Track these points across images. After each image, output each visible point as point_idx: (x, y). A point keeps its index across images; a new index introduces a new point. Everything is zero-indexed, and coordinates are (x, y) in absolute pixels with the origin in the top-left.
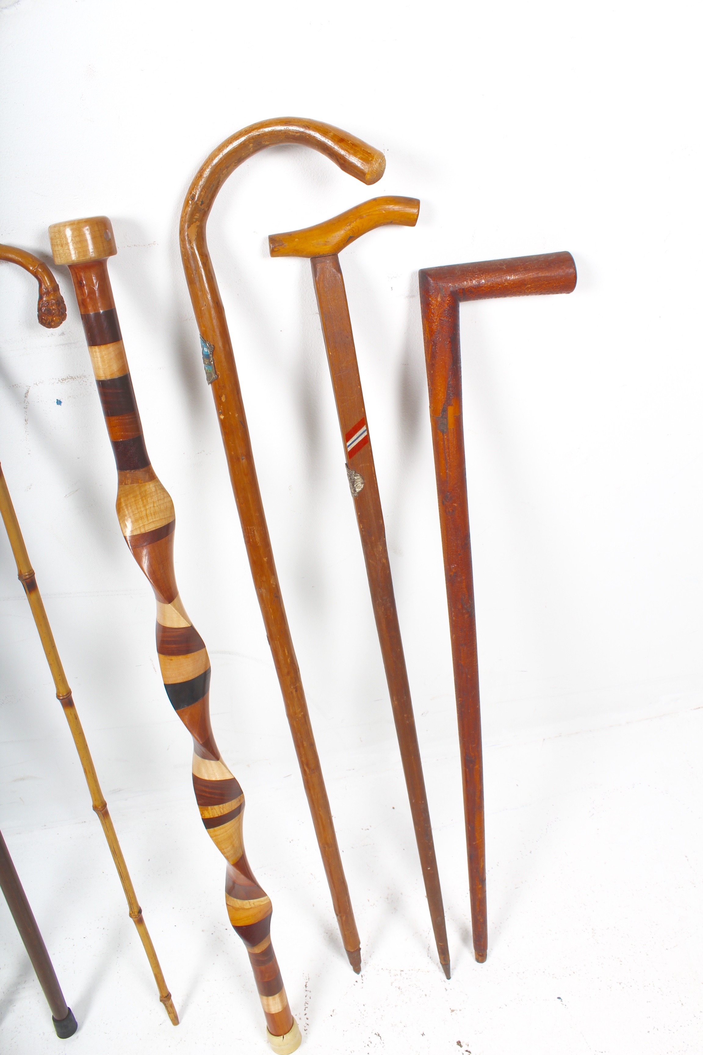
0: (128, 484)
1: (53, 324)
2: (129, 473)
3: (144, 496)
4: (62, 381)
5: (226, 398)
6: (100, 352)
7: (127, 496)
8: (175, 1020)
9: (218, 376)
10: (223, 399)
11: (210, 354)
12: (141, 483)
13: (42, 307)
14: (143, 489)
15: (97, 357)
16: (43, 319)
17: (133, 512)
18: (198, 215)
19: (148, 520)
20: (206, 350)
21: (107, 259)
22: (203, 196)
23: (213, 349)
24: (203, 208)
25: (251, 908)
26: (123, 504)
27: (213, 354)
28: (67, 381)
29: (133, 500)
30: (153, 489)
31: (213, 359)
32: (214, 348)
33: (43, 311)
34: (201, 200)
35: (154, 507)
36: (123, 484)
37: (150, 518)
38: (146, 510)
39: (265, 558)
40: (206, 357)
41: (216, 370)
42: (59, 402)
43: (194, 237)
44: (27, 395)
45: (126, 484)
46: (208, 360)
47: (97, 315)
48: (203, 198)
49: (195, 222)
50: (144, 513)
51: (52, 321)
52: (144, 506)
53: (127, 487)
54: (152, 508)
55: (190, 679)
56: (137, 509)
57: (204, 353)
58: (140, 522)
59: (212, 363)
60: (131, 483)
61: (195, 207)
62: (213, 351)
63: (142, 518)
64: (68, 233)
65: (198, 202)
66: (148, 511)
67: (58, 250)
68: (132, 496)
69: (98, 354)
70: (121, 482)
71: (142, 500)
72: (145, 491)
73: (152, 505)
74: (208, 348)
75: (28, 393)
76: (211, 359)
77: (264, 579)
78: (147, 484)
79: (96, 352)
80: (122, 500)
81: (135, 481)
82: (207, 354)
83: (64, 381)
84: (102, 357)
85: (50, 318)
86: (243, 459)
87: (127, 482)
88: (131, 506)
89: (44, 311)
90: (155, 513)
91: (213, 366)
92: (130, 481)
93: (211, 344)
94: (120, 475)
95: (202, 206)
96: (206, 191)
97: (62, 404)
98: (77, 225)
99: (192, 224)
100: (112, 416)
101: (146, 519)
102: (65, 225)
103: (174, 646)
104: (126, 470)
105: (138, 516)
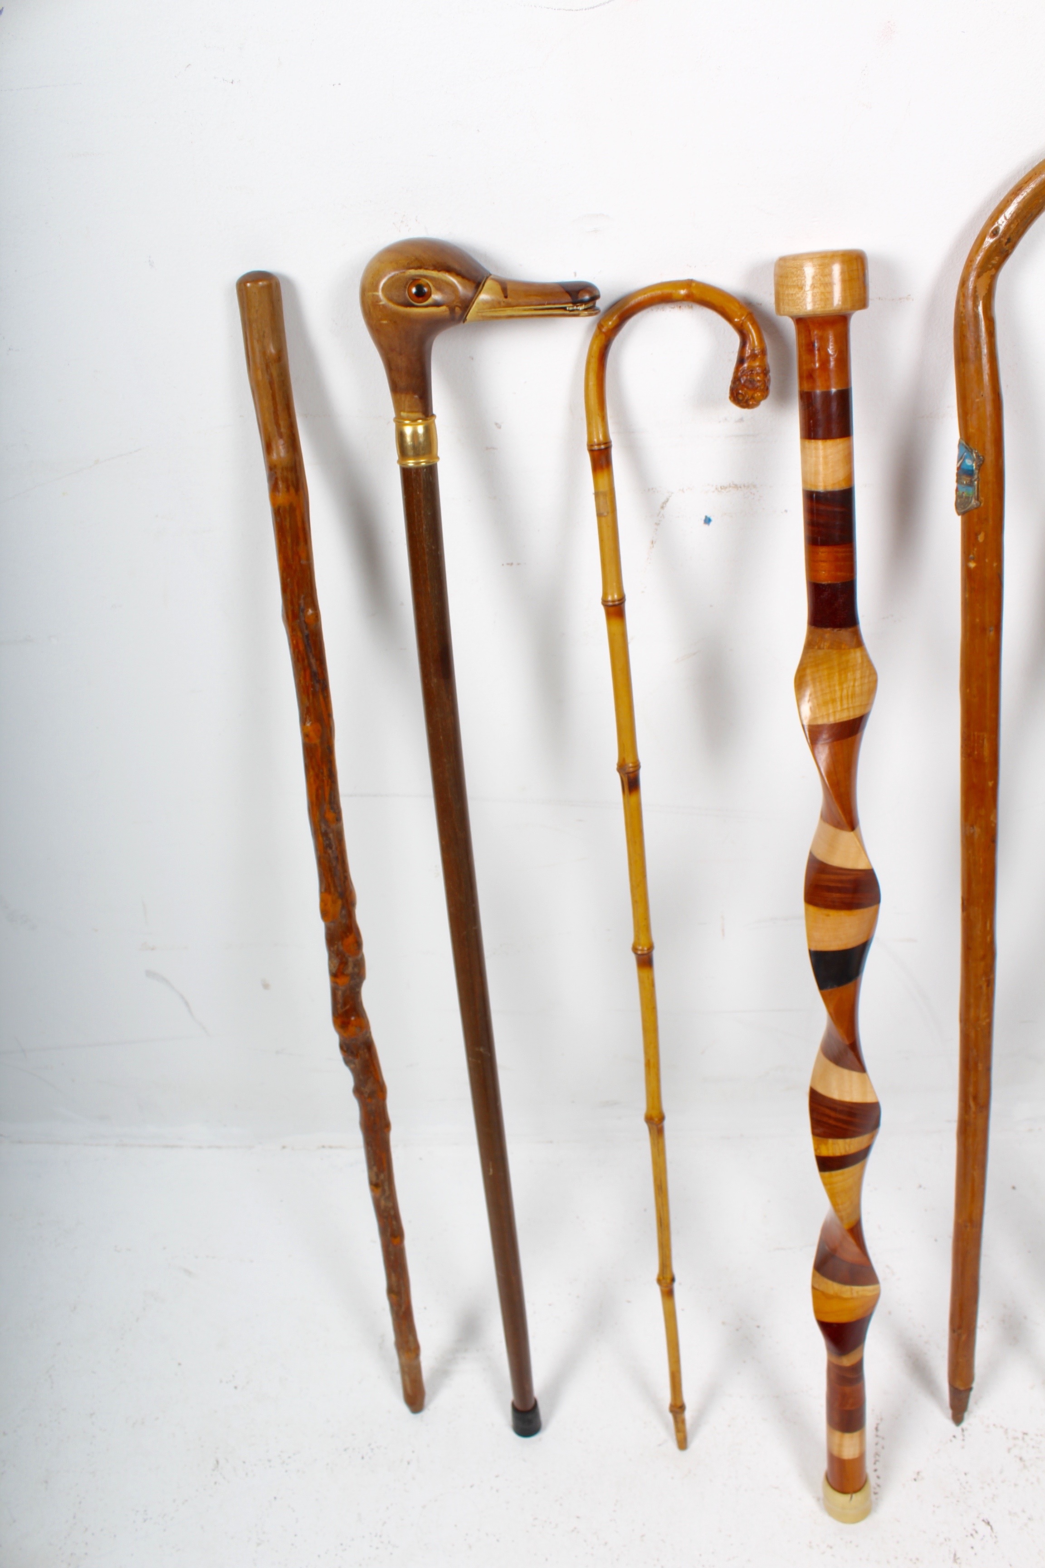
0: (824, 649)
1: (751, 403)
2: (828, 633)
3: (844, 669)
4: (720, 489)
5: (986, 536)
6: (825, 449)
7: (817, 665)
8: (683, 1443)
9: (981, 503)
10: (981, 538)
11: (976, 469)
12: (844, 649)
13: (742, 376)
14: (844, 658)
15: (817, 457)
16: (739, 393)
17: (822, 690)
18: (997, 260)
19: (842, 705)
20: (968, 462)
21: (853, 313)
22: (1011, 231)
23: (981, 462)
24: (1007, 249)
25: (852, 1298)
26: (809, 678)
27: (979, 470)
28: (727, 490)
29: (826, 672)
30: (859, 660)
31: (978, 477)
32: (983, 461)
33: (742, 382)
34: (1008, 236)
35: (854, 686)
36: (816, 647)
37: (845, 702)
38: (842, 690)
39: (991, 781)
40: (963, 473)
41: (980, 494)
42: (708, 521)
43: (982, 293)
44: (664, 505)
45: (819, 648)
46: (969, 479)
47: (826, 395)
48: (1012, 233)
49: (990, 269)
50: (838, 694)
51: (753, 398)
52: (841, 684)
53: (821, 653)
54: (851, 688)
55: (849, 946)
56: (830, 686)
57: (962, 467)
58: (830, 706)
59: (976, 483)
60: (829, 648)
61: (996, 246)
62: (981, 465)
63: (833, 701)
64: (809, 271)
65: (1002, 239)
66: (845, 692)
67: (792, 294)
68: (825, 666)
69: (821, 453)
70: (810, 645)
71: (840, 675)
72: (847, 661)
73: (852, 684)
74: (973, 461)
75: (667, 501)
76: (976, 477)
77: (983, 812)
78: (852, 651)
79: (816, 449)
80: (808, 671)
81: (837, 646)
82: (970, 468)
83: (722, 491)
84: (825, 457)
85: (750, 393)
86: (990, 631)
87: (822, 646)
88: (820, 681)
89: (745, 382)
90: (853, 695)
91: (976, 488)
92: (827, 644)
93: (980, 455)
94: (810, 633)
95: (1007, 246)
96: (1018, 224)
97: (711, 524)
98: (825, 259)
99: (986, 272)
100: (824, 544)
101: (839, 703)
102: (811, 256)
103: (838, 895)
104: (826, 627)
105: (828, 697)
